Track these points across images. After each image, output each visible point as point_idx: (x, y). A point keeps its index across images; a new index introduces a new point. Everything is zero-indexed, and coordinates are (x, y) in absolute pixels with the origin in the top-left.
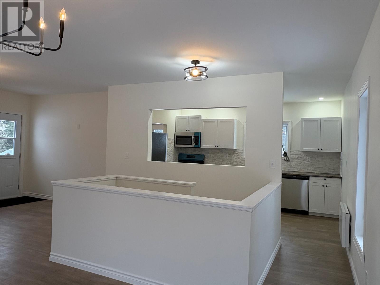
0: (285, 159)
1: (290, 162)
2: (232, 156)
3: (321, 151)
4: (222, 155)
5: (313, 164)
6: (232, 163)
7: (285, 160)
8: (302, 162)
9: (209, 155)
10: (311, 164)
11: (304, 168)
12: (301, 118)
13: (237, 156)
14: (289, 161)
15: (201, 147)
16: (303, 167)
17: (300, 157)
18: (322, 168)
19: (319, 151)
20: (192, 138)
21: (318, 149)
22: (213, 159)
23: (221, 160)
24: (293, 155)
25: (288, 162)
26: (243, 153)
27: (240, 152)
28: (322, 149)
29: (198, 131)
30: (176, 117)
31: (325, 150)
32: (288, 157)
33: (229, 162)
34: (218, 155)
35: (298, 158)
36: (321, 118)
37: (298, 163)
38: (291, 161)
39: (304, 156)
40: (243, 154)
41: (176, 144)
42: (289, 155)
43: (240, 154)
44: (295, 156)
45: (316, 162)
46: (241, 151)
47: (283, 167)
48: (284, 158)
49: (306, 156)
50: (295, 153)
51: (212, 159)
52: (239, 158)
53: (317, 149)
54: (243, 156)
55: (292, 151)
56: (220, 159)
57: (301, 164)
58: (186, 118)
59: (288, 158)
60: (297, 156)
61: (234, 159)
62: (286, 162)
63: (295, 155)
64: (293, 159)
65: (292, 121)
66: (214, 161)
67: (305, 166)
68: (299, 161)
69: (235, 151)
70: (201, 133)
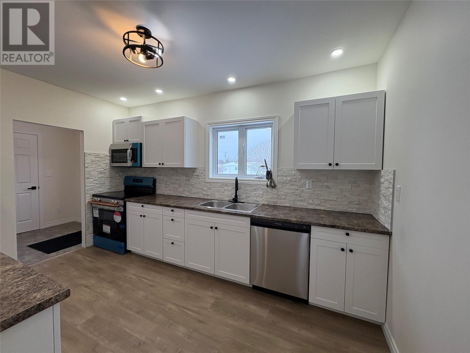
0: (268, 184)
1: (278, 189)
2: (190, 179)
3: (336, 168)
4: (177, 178)
5: (318, 194)
6: (190, 190)
7: (267, 186)
8: (297, 190)
9: (161, 177)
10: (314, 194)
11: (301, 201)
12: (295, 102)
13: (197, 179)
14: (274, 187)
15: (142, 167)
16: (299, 199)
17: (294, 180)
18: (335, 201)
19: (331, 168)
20: (127, 152)
21: (330, 165)
22: (167, 184)
23: (177, 186)
24: (281, 176)
25: (274, 190)
26: (204, 174)
27: (200, 172)
28: (337, 164)
29: (137, 140)
30: (113, 122)
31: (345, 165)
32: (273, 181)
33: (187, 189)
34: (172, 177)
35: (291, 183)
36: (335, 99)
37: (291, 192)
38: (278, 187)
39: (301, 178)
40: (205, 176)
41: (112, 162)
42: (275, 177)
43: (201, 176)
44: (285, 178)
45: (324, 189)
46: (202, 172)
47: (265, 198)
48: (266, 182)
49: (306, 178)
50: (286, 174)
51: (165, 184)
52: (199, 183)
53: (327, 164)
54: (204, 180)
55: (281, 171)
56: (175, 184)
57: (295, 194)
58: (124, 122)
59: (274, 183)
60: (289, 179)
61: (194, 183)
62: (269, 189)
63: (286, 176)
64: (283, 183)
65: (280, 115)
66: (168, 187)
67: (304, 196)
68: (293, 187)
69: (194, 172)
70: (141, 144)
